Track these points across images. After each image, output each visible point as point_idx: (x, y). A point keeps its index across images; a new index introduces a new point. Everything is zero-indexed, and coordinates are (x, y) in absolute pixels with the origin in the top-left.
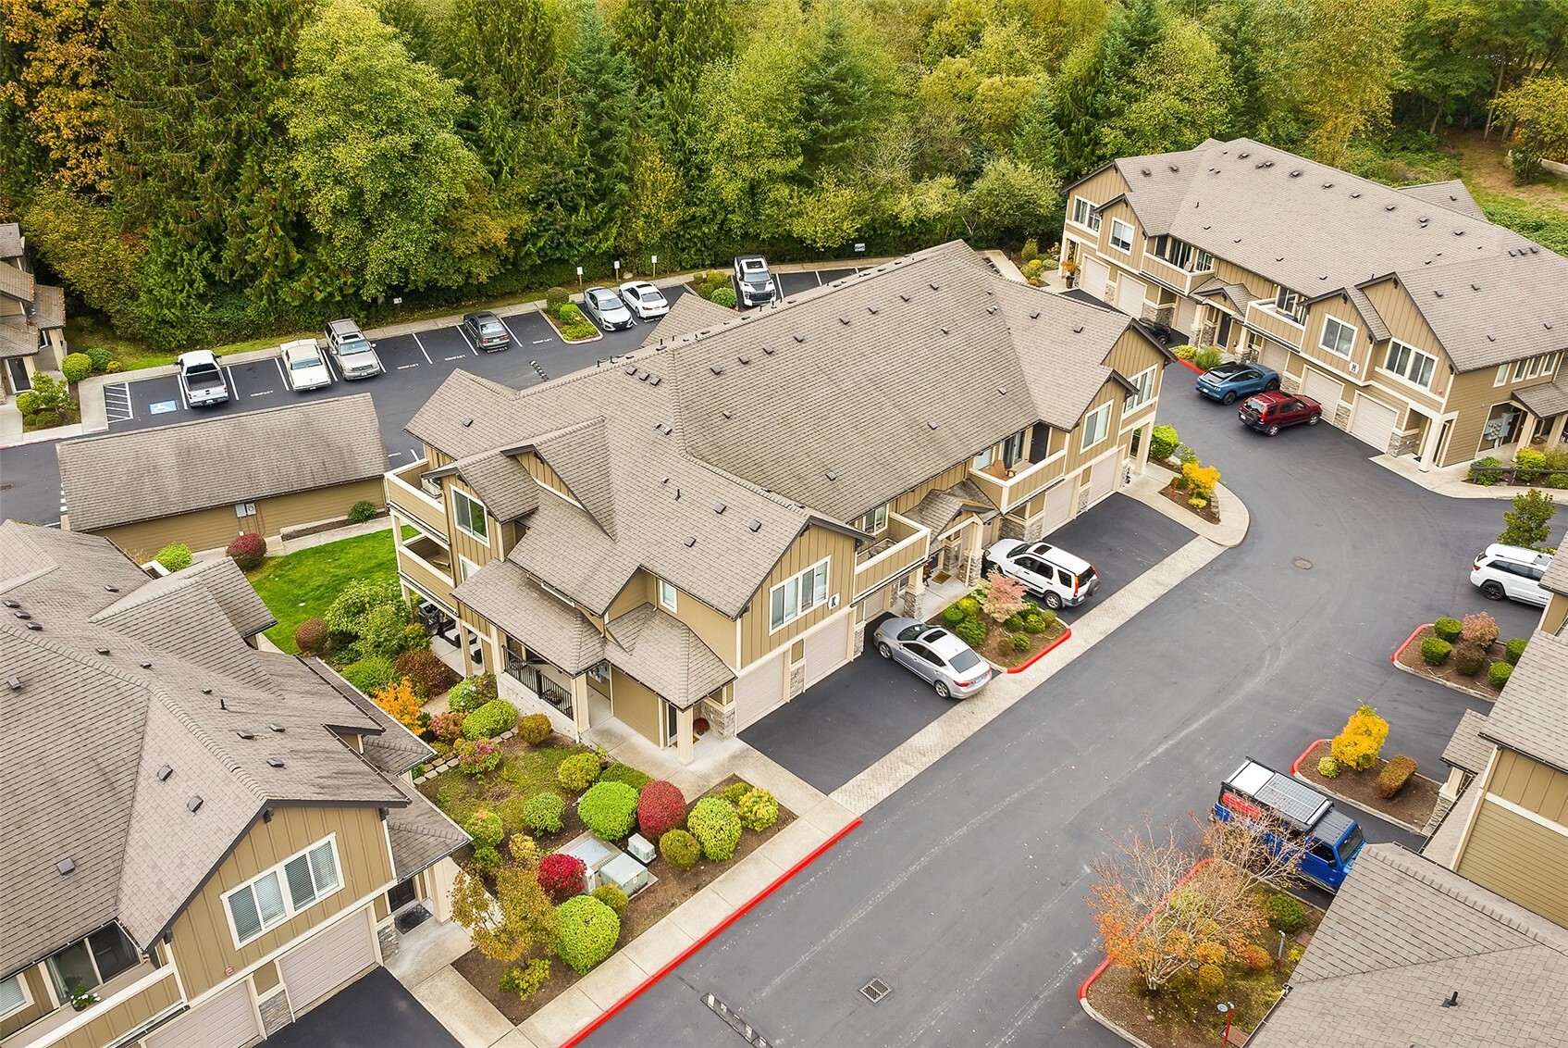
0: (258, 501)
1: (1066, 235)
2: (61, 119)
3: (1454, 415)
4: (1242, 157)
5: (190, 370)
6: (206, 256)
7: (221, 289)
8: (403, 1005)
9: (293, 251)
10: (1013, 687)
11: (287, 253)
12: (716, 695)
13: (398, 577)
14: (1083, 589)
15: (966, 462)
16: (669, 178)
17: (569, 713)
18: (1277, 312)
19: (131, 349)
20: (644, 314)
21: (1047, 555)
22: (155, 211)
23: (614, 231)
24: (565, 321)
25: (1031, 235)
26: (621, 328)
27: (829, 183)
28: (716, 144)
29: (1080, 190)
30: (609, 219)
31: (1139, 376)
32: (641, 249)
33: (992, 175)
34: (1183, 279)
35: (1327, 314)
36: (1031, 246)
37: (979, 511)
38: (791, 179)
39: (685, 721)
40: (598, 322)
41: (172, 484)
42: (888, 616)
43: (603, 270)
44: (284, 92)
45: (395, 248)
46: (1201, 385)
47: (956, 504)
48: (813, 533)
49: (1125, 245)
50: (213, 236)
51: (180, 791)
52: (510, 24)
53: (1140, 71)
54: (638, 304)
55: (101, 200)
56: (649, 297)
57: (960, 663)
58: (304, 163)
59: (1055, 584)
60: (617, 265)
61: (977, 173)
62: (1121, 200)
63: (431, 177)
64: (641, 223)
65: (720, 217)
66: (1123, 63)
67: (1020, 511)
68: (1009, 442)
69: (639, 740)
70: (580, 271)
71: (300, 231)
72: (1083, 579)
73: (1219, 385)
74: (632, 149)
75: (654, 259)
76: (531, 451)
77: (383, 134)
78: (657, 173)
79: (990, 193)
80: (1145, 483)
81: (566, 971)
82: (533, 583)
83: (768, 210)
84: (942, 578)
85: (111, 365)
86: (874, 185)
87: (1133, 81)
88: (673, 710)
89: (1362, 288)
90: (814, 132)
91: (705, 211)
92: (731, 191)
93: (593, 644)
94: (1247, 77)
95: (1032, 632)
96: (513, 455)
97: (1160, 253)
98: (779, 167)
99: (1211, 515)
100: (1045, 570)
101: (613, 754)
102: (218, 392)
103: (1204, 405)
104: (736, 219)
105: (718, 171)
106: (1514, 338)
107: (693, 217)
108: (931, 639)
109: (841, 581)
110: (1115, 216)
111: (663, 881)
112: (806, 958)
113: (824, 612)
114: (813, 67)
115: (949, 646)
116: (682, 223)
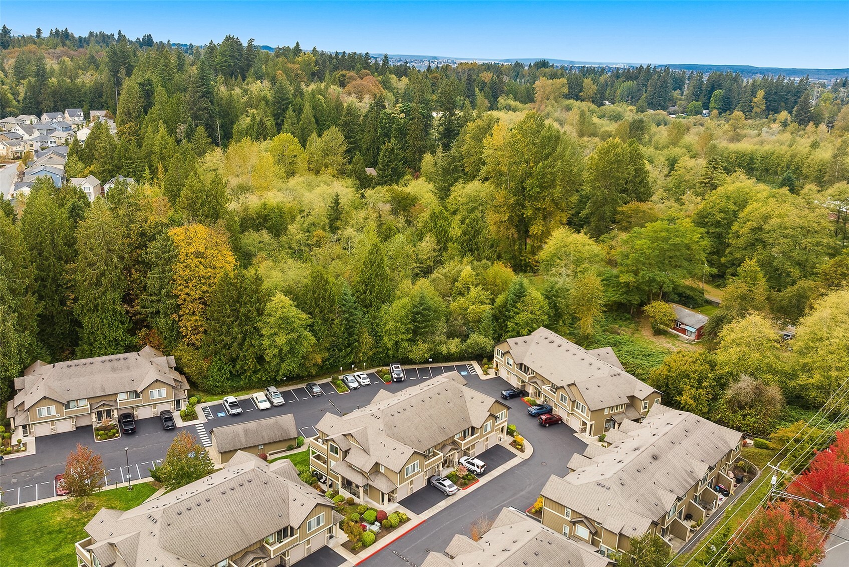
0: (264, 445)
1: (495, 359)
2: (188, 324)
3: (593, 422)
4: (546, 339)
5: (230, 403)
6: (231, 367)
7: (235, 376)
8: (332, 552)
9: (258, 365)
10: (463, 493)
11: (256, 366)
12: (393, 492)
13: (309, 465)
14: (483, 469)
15: (453, 437)
16: (371, 341)
17: (358, 497)
18: (551, 390)
19: (203, 394)
20: (363, 384)
21: (474, 460)
22: (216, 353)
23: (353, 356)
24: (338, 386)
25: (485, 357)
26: (356, 389)
27: (420, 342)
28: (385, 329)
29: (498, 346)
30: (351, 352)
31: (500, 413)
32: (360, 362)
33: (472, 339)
34: (526, 377)
35: (561, 392)
36: (485, 360)
37: (456, 449)
38: (408, 340)
39: (386, 497)
40: (348, 387)
41: (243, 440)
42: (434, 476)
43: (348, 368)
44: (260, 321)
45: (289, 365)
46: (529, 411)
47: (450, 447)
48: (415, 454)
49: (511, 365)
50: (234, 361)
51: (298, 503)
52: (323, 294)
53: (518, 305)
54: (361, 380)
55: (197, 349)
56: (364, 379)
57: (450, 486)
58: (266, 342)
59: (475, 468)
60: (353, 366)
61: (467, 336)
62: (508, 352)
63: (301, 345)
64: (361, 354)
65: (386, 351)
66: (514, 302)
67: (468, 449)
68: (465, 432)
69: (375, 503)
70: (341, 368)
71: (260, 359)
72: (482, 467)
73: (534, 411)
74: (359, 332)
75: (365, 364)
76: (350, 435)
77: (289, 333)
78: (367, 339)
79: (471, 344)
80: (506, 441)
81: (365, 546)
82: (350, 466)
83: (400, 350)
84: (448, 467)
85: (202, 400)
86: (434, 342)
87: (516, 308)
88: (383, 494)
89: (568, 386)
90: (416, 326)
91: (381, 349)
92: (390, 345)
93: (365, 480)
94: (555, 307)
95: (469, 480)
96: (345, 435)
97: (521, 369)
98: (404, 337)
99: (522, 451)
100: (473, 465)
101: (370, 506)
102: (239, 410)
103: (530, 417)
104: (391, 352)
105: (386, 339)
106: (609, 401)
107: (378, 352)
108: (443, 481)
109: (421, 466)
110: (507, 356)
111: (382, 531)
112: (413, 545)
113: (418, 473)
114: (416, 307)
115: (447, 483)
116: (374, 354)
